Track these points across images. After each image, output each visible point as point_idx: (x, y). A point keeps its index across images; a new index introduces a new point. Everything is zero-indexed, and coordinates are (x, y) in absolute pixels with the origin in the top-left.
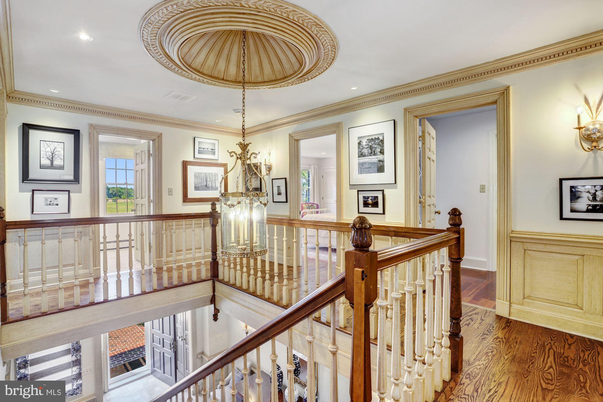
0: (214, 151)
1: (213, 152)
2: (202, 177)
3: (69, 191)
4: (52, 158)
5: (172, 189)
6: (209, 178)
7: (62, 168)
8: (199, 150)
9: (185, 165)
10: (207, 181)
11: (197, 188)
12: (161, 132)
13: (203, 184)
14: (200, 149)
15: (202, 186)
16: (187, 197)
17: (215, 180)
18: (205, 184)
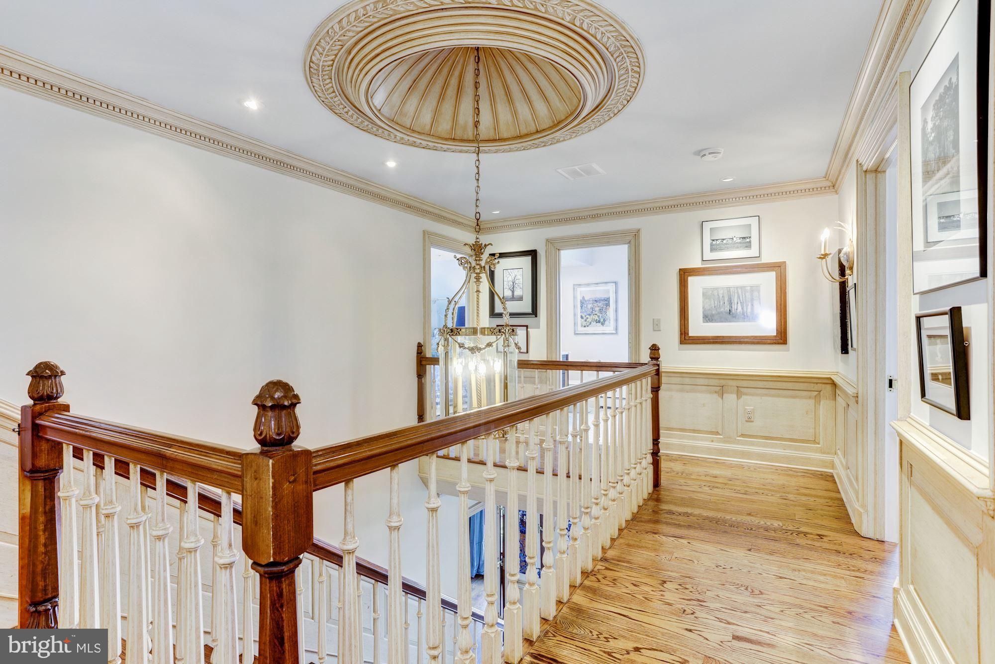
0: (748, 240)
1: (746, 242)
2: (721, 296)
3: (527, 326)
4: (513, 288)
5: (659, 321)
6: (736, 296)
7: (520, 299)
8: (712, 245)
9: (684, 275)
10: (731, 303)
11: (708, 318)
12: (638, 227)
13: (722, 310)
14: (714, 243)
15: (719, 313)
16: (688, 334)
17: (752, 300)
18: (727, 309)
